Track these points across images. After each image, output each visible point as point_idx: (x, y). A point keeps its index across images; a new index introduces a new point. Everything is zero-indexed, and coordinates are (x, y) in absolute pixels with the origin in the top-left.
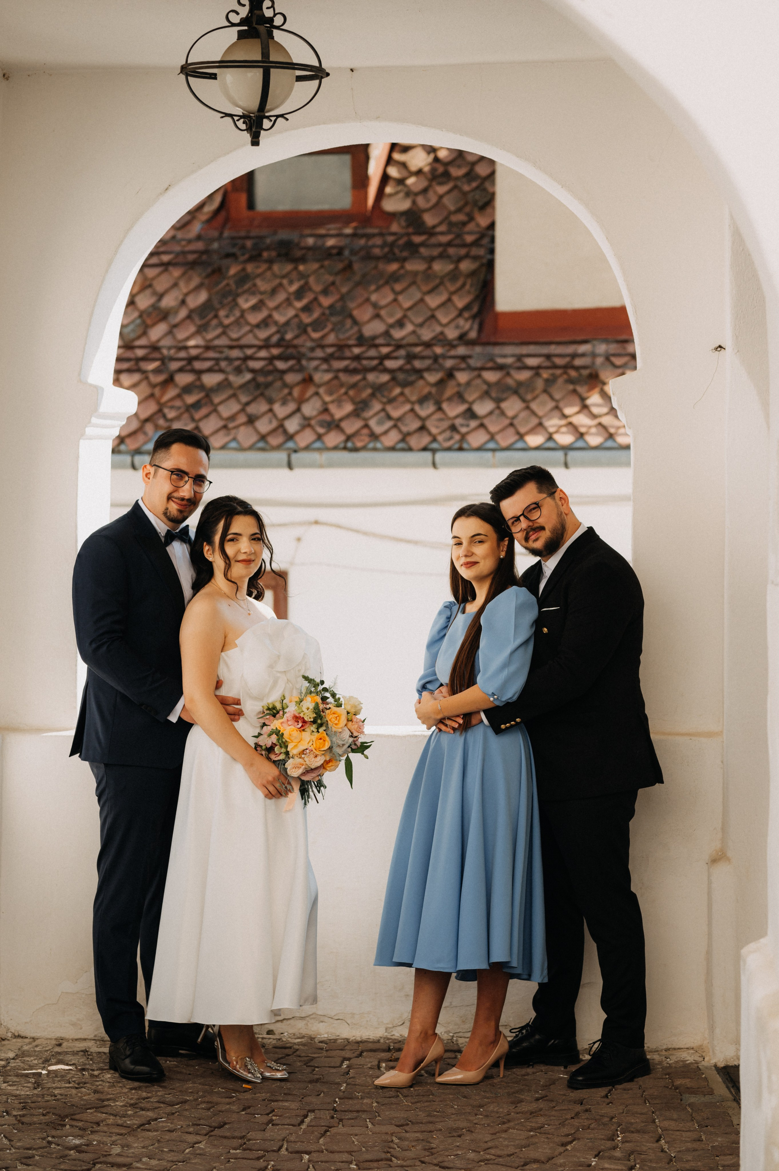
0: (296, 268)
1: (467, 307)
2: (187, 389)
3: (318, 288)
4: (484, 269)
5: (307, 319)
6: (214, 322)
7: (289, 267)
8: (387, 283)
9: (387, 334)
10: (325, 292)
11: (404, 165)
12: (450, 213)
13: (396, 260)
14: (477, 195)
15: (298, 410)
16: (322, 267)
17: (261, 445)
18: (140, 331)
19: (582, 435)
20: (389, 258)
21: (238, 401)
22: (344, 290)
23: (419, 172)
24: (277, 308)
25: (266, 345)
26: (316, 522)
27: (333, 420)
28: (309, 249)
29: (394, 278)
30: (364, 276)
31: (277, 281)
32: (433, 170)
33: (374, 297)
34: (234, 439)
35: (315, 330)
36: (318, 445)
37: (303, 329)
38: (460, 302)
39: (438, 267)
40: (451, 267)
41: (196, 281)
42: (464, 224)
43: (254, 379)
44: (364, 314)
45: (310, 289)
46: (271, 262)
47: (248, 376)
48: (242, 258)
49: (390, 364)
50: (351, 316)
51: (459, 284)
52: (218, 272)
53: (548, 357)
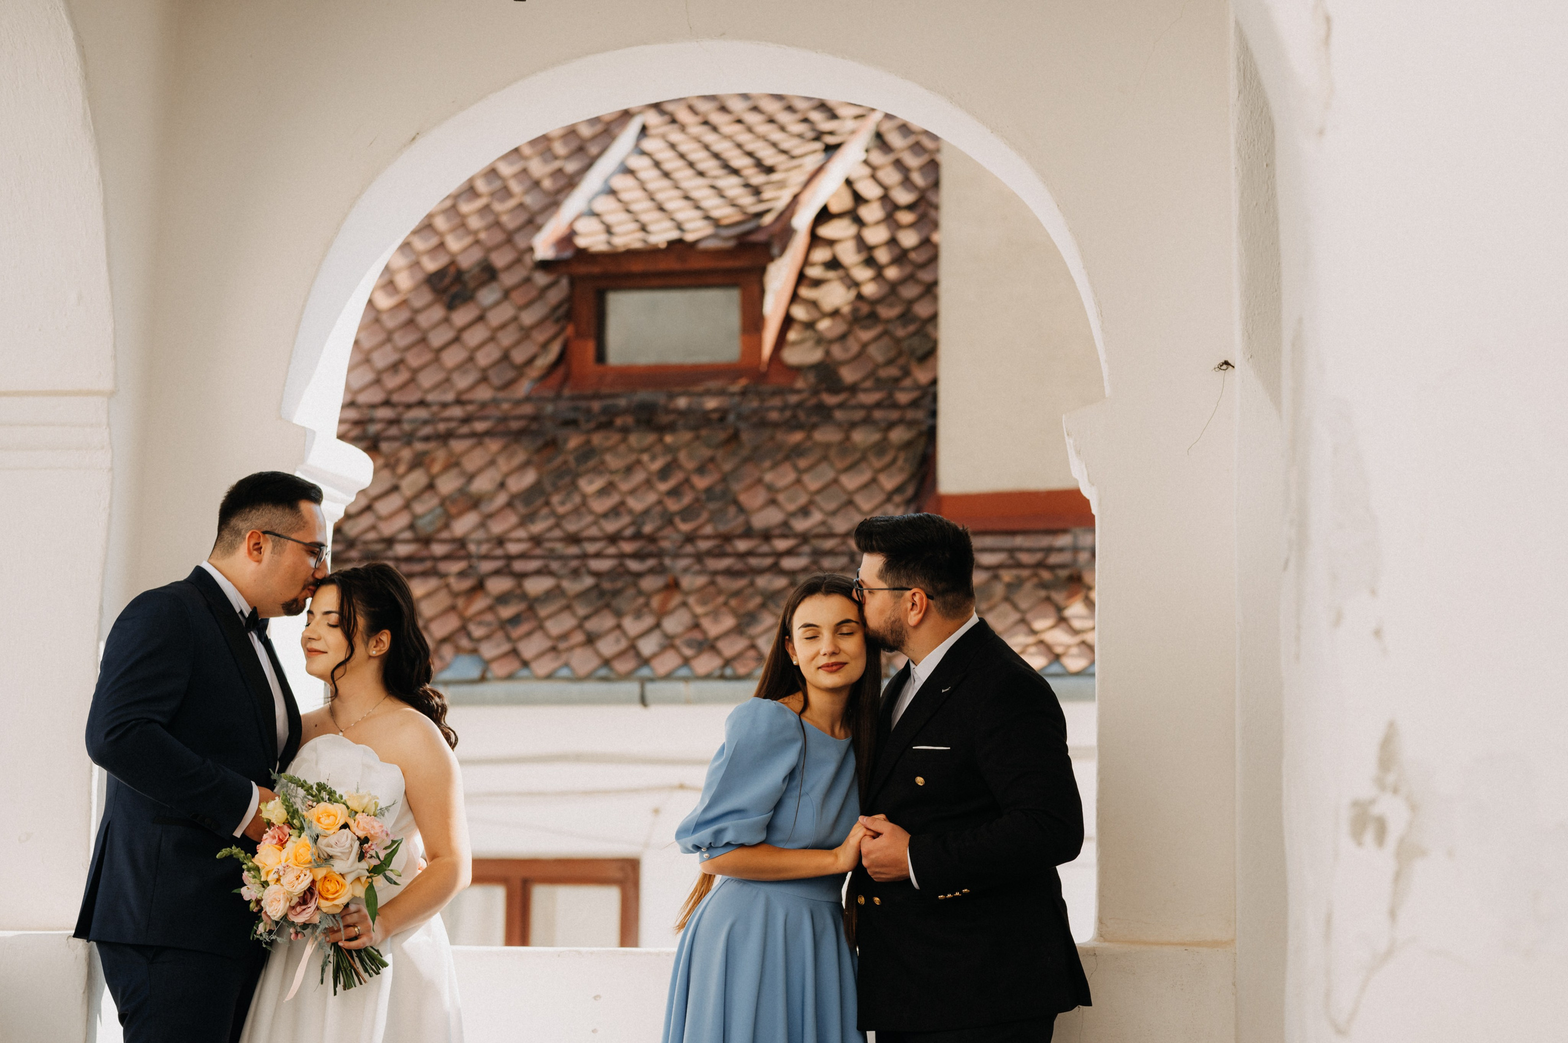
0: (661, 440)
1: (899, 490)
2: (503, 599)
3: (690, 465)
4: (922, 442)
5: (673, 506)
6: (545, 511)
7: (650, 438)
8: (787, 458)
9: (785, 524)
10: (701, 470)
11: (814, 304)
12: (877, 366)
13: (799, 427)
14: (916, 342)
15: (658, 626)
16: (697, 438)
17: (603, 672)
18: (439, 524)
19: (1057, 657)
20: (793, 425)
21: (574, 614)
22: (727, 467)
23: (835, 313)
24: (633, 492)
25: (617, 538)
26: (682, 787)
27: (706, 639)
28: (680, 412)
29: (797, 451)
30: (756, 449)
31: (633, 457)
32: (855, 311)
33: (768, 477)
34: (566, 665)
35: (684, 520)
36: (684, 672)
37: (668, 520)
38: (889, 482)
39: (861, 437)
40: (876, 437)
41: (520, 457)
42: (896, 380)
43: (597, 586)
44: (753, 499)
45: (680, 467)
46: (625, 431)
47: (588, 581)
48: (585, 426)
49: (788, 563)
50: (736, 502)
51: (887, 458)
52: (553, 445)
53: (1011, 551)
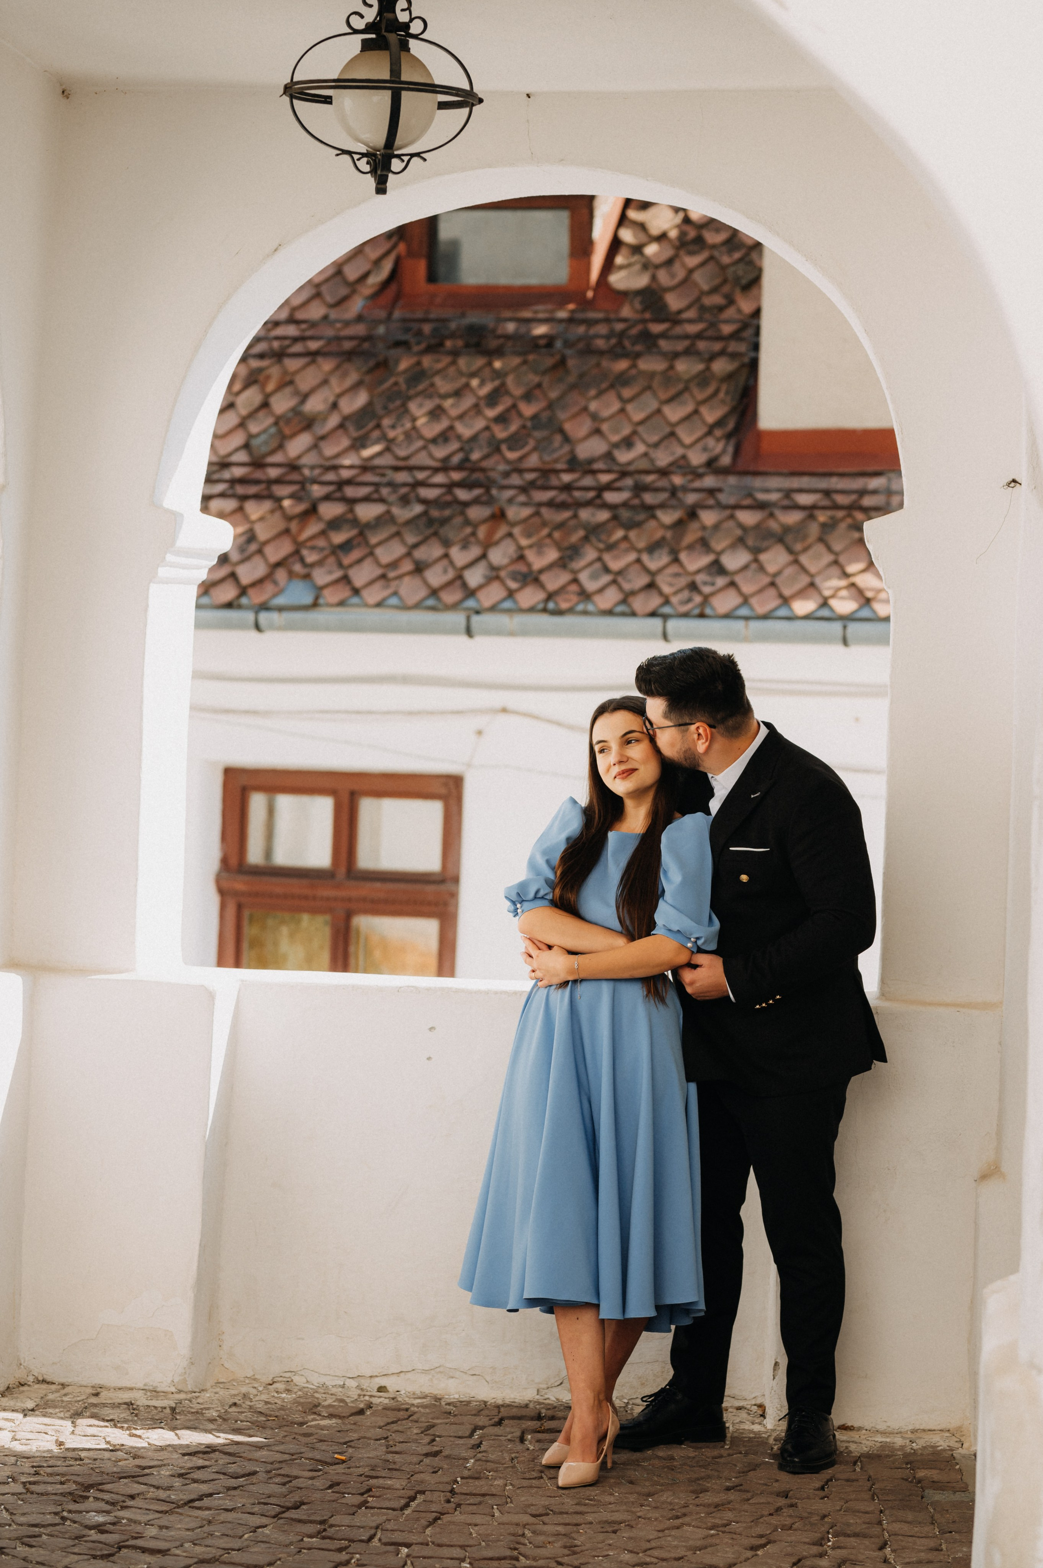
0: (490, 364)
1: (719, 423)
2: (335, 524)
3: (518, 392)
4: (745, 372)
5: (500, 433)
6: (376, 434)
7: (480, 362)
8: (612, 386)
9: (609, 456)
10: (528, 397)
11: (642, 226)
12: (703, 293)
13: (625, 355)
14: (740, 270)
15: (484, 556)
16: (525, 362)
17: (431, 602)
18: (274, 444)
19: (868, 601)
20: (617, 353)
21: (403, 542)
22: (553, 394)
23: (662, 237)
24: (461, 417)
25: (444, 466)
26: (504, 710)
27: (531, 572)
28: (508, 337)
29: (622, 380)
30: (581, 376)
31: (463, 380)
32: (682, 234)
33: (593, 406)
34: (395, 593)
35: (510, 449)
36: (508, 604)
37: (495, 447)
38: (710, 415)
39: (683, 367)
40: (701, 367)
41: (353, 377)
42: (721, 309)
43: (425, 513)
44: (578, 428)
45: (508, 393)
46: (455, 354)
47: (418, 509)
48: (416, 349)
49: (611, 497)
50: (561, 431)
51: (710, 390)
52: (384, 366)
53: (827, 493)
